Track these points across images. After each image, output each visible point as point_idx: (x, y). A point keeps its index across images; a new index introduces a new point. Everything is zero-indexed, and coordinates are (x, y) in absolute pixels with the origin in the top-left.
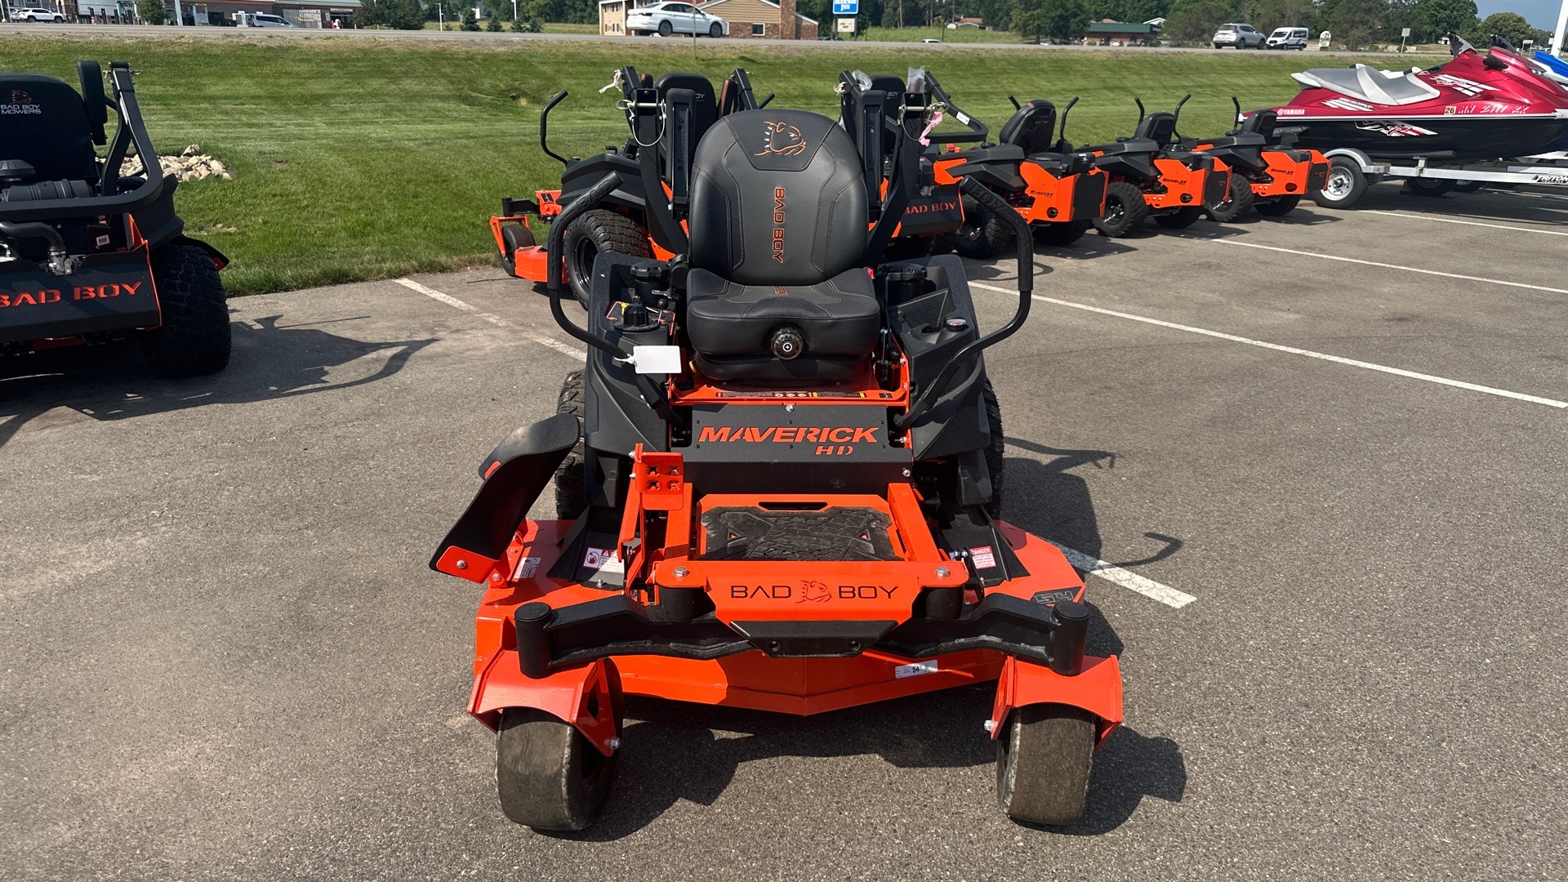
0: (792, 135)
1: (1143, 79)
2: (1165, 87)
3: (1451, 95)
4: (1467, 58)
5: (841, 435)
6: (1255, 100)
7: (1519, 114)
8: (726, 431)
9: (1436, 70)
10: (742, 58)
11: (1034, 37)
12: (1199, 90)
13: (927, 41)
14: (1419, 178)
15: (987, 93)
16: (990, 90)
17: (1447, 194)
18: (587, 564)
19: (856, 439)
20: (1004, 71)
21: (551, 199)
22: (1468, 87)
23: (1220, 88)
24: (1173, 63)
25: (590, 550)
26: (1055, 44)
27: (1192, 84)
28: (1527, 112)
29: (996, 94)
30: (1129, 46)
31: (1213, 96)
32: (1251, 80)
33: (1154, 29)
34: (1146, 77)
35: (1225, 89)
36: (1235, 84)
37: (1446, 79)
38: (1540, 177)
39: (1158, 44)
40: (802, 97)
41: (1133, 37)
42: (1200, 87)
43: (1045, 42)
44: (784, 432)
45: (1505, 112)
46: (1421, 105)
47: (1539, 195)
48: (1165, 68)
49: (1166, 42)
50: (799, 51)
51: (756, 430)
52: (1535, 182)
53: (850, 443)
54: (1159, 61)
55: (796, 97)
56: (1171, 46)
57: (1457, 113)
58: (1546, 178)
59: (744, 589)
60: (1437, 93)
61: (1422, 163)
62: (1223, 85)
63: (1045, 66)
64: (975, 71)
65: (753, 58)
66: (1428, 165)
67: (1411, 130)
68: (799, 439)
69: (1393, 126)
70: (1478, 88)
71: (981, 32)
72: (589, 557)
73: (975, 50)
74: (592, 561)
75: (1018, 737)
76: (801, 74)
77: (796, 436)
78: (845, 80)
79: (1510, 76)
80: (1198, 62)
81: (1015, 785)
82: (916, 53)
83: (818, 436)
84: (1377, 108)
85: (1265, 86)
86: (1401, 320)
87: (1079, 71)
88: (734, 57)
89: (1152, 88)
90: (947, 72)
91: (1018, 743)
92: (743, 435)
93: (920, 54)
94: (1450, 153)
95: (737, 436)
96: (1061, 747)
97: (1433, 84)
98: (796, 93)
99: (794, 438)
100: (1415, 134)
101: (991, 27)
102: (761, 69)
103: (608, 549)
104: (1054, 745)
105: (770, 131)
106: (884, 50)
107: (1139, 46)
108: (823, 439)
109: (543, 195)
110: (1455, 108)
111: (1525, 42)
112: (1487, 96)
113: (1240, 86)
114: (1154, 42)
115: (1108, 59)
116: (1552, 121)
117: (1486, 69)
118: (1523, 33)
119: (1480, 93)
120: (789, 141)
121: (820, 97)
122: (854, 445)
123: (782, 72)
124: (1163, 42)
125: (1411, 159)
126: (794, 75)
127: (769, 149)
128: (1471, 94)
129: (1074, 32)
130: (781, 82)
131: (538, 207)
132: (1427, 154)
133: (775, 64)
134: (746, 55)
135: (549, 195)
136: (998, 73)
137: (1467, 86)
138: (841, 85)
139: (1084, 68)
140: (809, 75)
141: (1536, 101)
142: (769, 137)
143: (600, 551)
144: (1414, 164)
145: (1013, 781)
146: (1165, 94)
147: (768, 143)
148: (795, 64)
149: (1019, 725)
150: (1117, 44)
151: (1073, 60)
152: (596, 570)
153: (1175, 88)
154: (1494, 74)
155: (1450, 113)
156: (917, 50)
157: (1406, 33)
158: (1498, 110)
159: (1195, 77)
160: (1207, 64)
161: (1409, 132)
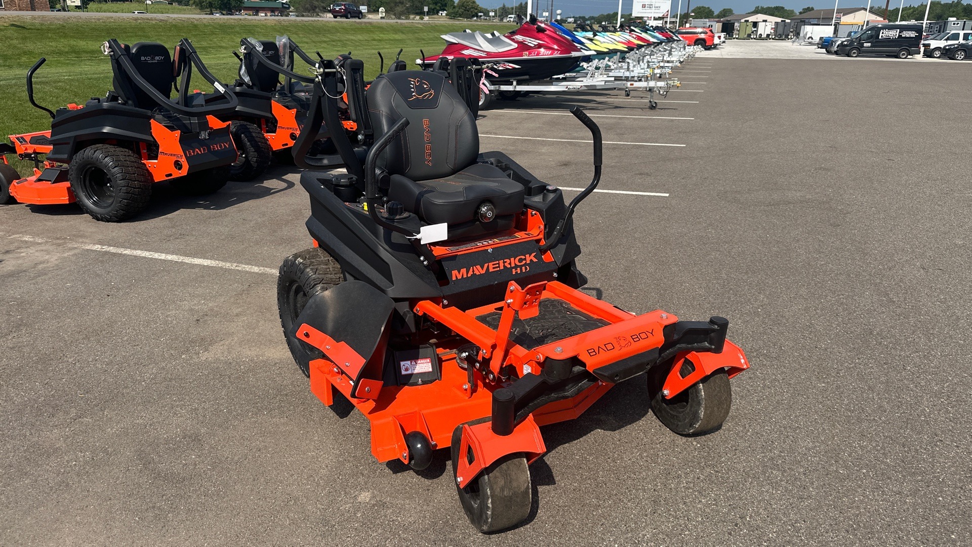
0: (425, 86)
1: (300, 37)
2: (314, 42)
3: (523, 47)
4: (526, 26)
5: (521, 260)
6: (366, 49)
7: (557, 55)
8: (464, 271)
9: (514, 33)
10: (13, 25)
11: (209, 10)
12: (334, 43)
13: (136, 12)
14: (514, 91)
15: (207, 47)
16: (208, 45)
17: (518, 99)
18: (403, 372)
19: (528, 262)
20: (213, 33)
21: (26, 141)
22: (532, 42)
23: (345, 42)
24: (314, 27)
25: (402, 363)
26: (224, 15)
27: (328, 40)
28: (560, 54)
29: (213, 48)
30: (271, 16)
31: (343, 47)
32: (360, 37)
33: (285, 5)
34: (301, 35)
35: (348, 42)
36: (352, 40)
37: (519, 38)
38: (568, 87)
39: (287, 15)
40: (72, 52)
41: (273, 10)
42: (333, 41)
43: (216, 13)
44: (493, 265)
45: (550, 55)
46: (510, 52)
47: (554, 96)
48: (310, 30)
49: (292, 14)
50: (58, 19)
51: (478, 267)
52: (567, 89)
53: (525, 265)
54: (305, 25)
55: (67, 52)
56: (297, 16)
57: (529, 56)
58: (571, 87)
59: (593, 351)
60: (516, 45)
61: (515, 83)
62: (346, 40)
63: (238, 29)
64: (194, 33)
65: (22, 25)
66: (518, 84)
67: (508, 65)
68: (502, 268)
69: (499, 64)
70: (536, 42)
71: (170, 6)
72: (403, 369)
73: (189, 19)
74: (407, 370)
75: (702, 391)
76: (65, 36)
77: (499, 265)
78: (245, 44)
79: (547, 35)
80: (328, 26)
81: (704, 415)
82: (148, 21)
83: (510, 264)
84: (489, 54)
85: (368, 41)
86: (565, 165)
87: (260, 32)
88: (5, 24)
89: (307, 43)
90: (175, 34)
91: (703, 393)
92: (473, 271)
93: (151, 22)
94: (527, 77)
95: (471, 273)
96: (721, 389)
97: (513, 40)
98: (66, 50)
99: (499, 267)
100: (510, 68)
101: (177, 3)
102: (31, 33)
103: (413, 359)
104: (718, 389)
105: (413, 85)
106: (124, 19)
107: (278, 15)
108: (513, 265)
109: (18, 138)
110: (527, 53)
111: (480, 14)
112: (540, 46)
113: (355, 41)
114: (286, 13)
115: (275, 25)
116: (570, 58)
117: (537, 32)
118: (476, 9)
119: (537, 45)
120: (425, 91)
121: (87, 52)
122: (528, 265)
123: (50, 35)
124: (290, 13)
125: (509, 81)
126: (60, 37)
127: (415, 96)
128: (533, 45)
129: (235, 6)
130: (51, 42)
131: (14, 148)
132: (517, 78)
133: (42, 29)
134: (14, 23)
135: (22, 138)
136: (209, 34)
137: (530, 41)
138: (243, 47)
139: (263, 31)
140: (72, 37)
141: (563, 48)
142: (413, 88)
143: (409, 362)
144: (511, 84)
145: (703, 413)
146: (315, 46)
147: (413, 92)
148: (59, 29)
149: (701, 385)
150: (263, 15)
151: (254, 26)
152: (412, 375)
153: (320, 42)
154: (541, 35)
155: (526, 56)
156: (148, 19)
157: (426, 9)
158: (544, 53)
159: (329, 35)
160: (333, 27)
161: (508, 67)
